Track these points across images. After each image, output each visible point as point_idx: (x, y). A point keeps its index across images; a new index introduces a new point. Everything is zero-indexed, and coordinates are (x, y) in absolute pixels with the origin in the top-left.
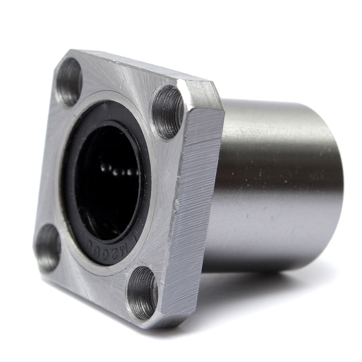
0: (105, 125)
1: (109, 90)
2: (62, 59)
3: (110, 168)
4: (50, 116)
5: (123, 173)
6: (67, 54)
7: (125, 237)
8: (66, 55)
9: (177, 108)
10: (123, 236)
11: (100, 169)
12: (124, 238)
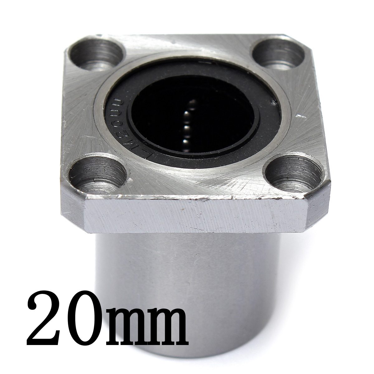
0: (252, 103)
1: (290, 103)
2: (299, 43)
3: (192, 109)
4: (235, 36)
5: (187, 123)
6: (307, 48)
7: (146, 145)
8: (304, 46)
9: (291, 179)
10: (146, 142)
11: (191, 100)
12: (144, 143)
